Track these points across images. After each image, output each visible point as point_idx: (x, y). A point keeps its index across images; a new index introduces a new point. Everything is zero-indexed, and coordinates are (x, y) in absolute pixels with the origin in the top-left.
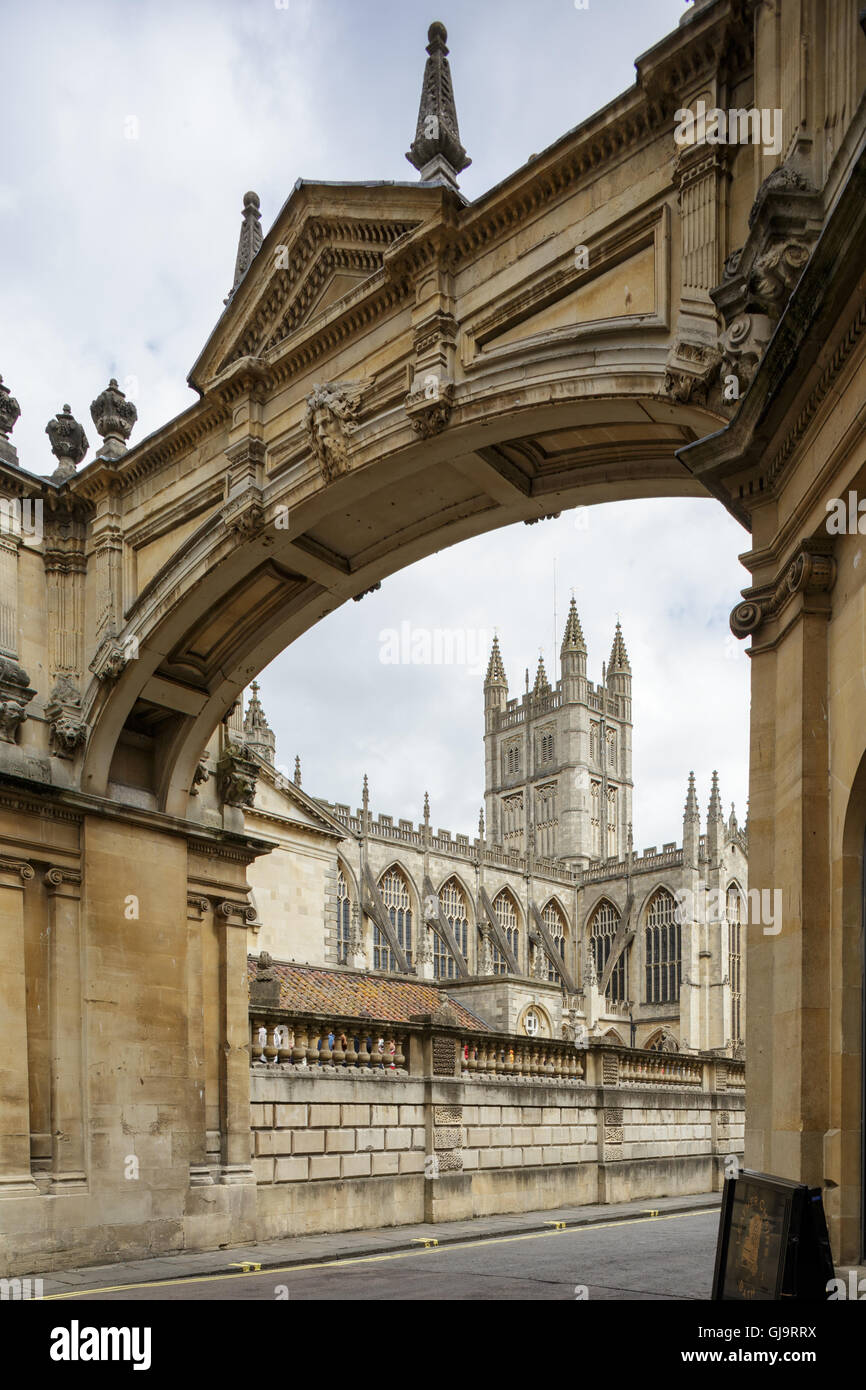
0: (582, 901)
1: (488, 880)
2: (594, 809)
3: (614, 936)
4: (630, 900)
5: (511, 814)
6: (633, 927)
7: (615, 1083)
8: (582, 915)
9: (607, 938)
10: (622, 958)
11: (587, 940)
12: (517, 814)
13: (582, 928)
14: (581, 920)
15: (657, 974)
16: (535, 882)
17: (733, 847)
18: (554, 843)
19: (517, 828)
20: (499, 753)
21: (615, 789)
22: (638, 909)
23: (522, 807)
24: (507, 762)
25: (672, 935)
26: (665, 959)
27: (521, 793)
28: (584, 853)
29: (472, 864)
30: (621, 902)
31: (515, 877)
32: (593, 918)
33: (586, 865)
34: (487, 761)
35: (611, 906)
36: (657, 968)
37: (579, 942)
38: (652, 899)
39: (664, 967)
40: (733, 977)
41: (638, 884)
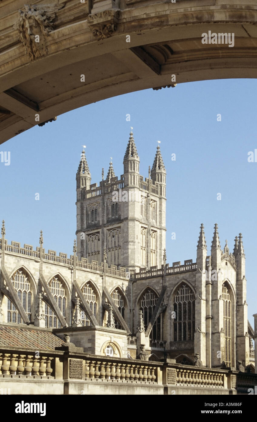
0: (135, 288)
1: (79, 277)
2: (143, 241)
3: (154, 307)
4: (164, 289)
5: (93, 244)
6: (165, 302)
7: (174, 383)
8: (135, 296)
9: (150, 308)
10: (159, 319)
11: (137, 308)
12: (96, 244)
13: (135, 302)
14: (134, 298)
15: (180, 326)
16: (107, 278)
17: (226, 263)
18: (118, 258)
19: (96, 250)
20: (85, 212)
21: (155, 231)
22: (169, 293)
23: (99, 240)
24: (90, 216)
25: (190, 307)
26: (185, 319)
27: (98, 232)
28: (136, 264)
29: (69, 268)
30: (158, 289)
31: (95, 276)
32: (142, 297)
33: (138, 271)
34: (77, 215)
35: (152, 291)
36: (180, 324)
37: (133, 310)
38: (178, 288)
39: (185, 323)
40: (226, 329)
41: (169, 280)
